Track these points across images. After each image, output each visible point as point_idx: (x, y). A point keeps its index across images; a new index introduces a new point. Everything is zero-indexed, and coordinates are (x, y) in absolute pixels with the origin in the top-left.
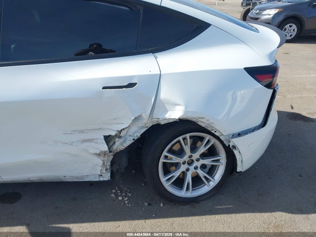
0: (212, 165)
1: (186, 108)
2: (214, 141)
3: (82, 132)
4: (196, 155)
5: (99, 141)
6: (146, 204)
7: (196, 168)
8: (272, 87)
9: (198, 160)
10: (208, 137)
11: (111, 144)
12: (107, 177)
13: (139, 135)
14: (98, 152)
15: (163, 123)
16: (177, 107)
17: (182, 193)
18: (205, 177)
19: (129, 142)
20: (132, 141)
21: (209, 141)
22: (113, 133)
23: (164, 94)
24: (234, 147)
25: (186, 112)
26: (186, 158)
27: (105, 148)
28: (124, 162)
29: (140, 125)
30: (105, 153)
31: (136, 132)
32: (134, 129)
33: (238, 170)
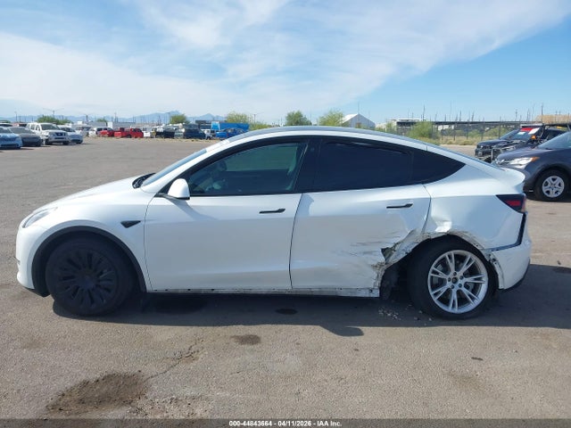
0: (475, 284)
1: (453, 222)
2: (475, 259)
3: (364, 244)
4: (460, 274)
5: (377, 253)
6: (416, 318)
7: (460, 286)
8: (522, 210)
9: (462, 278)
10: (469, 255)
11: (388, 255)
12: (376, 294)
13: (411, 249)
14: (375, 263)
15: (433, 237)
16: (446, 223)
17: (449, 309)
18: (470, 295)
19: (402, 255)
20: (405, 255)
21: (470, 260)
22: (390, 246)
23: (434, 212)
24: (494, 260)
25: (452, 226)
26: (451, 275)
27: (382, 259)
28: (394, 277)
29: (412, 241)
30: (381, 265)
31: (409, 247)
32: (405, 245)
33: (500, 287)
